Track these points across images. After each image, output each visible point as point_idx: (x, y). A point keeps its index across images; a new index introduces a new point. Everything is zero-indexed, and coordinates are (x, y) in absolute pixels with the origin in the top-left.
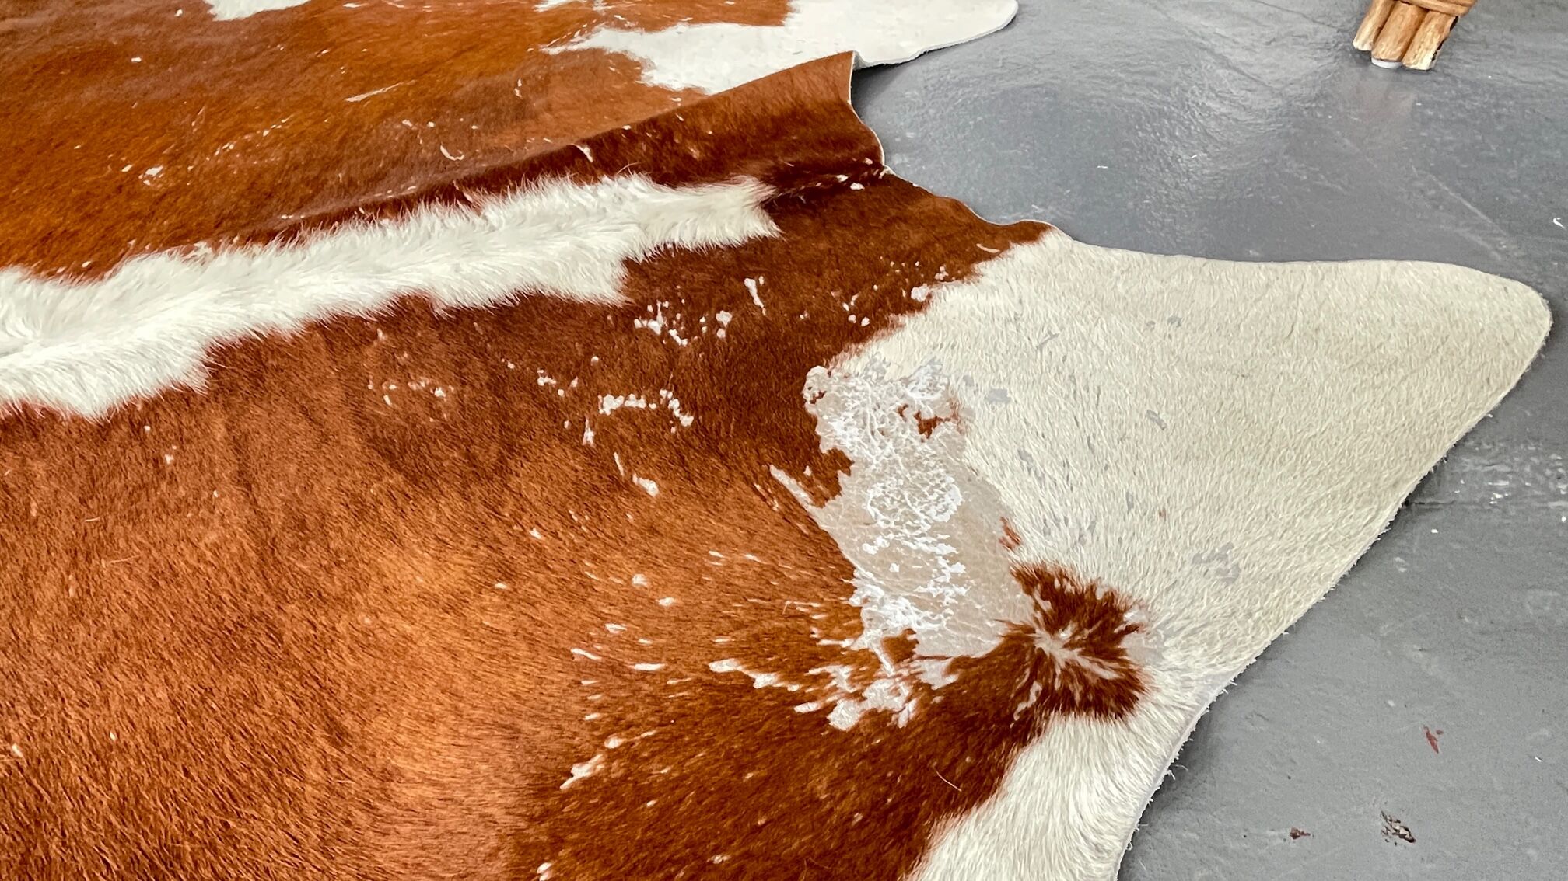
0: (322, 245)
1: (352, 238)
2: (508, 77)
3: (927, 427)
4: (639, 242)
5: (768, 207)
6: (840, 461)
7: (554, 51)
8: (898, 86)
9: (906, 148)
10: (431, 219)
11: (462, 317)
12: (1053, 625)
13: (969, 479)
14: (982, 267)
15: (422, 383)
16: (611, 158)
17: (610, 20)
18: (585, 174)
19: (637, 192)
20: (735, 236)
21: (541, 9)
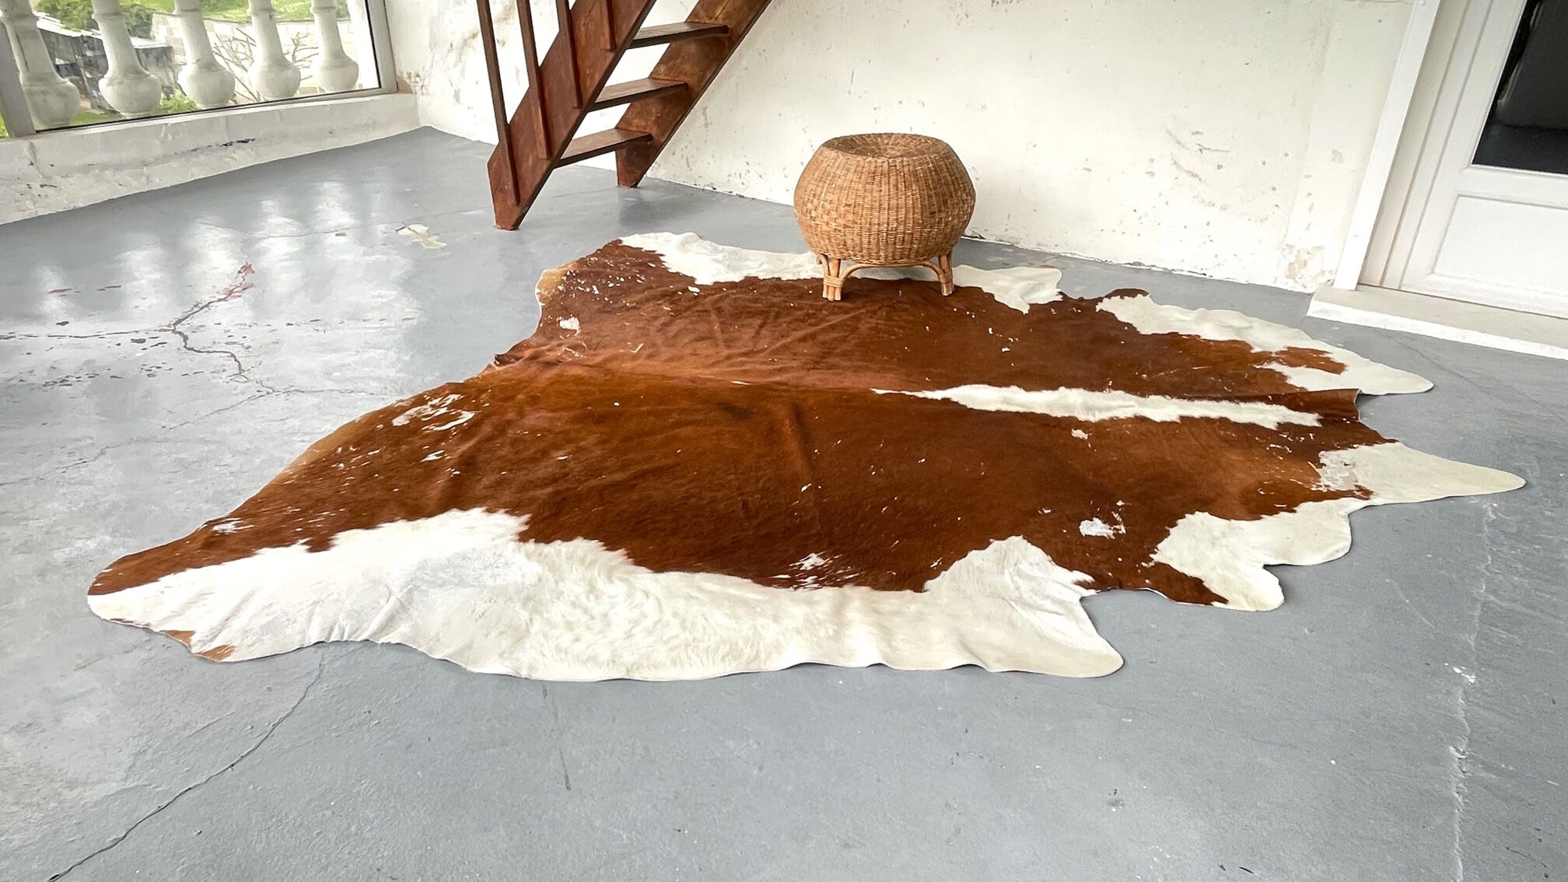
0: (1197, 402)
1: (1205, 402)
2: (1243, 372)
3: (1346, 465)
4: (1282, 420)
5: (1319, 421)
6: (1323, 464)
7: (1258, 367)
8: (1376, 402)
9: (1369, 417)
10: (1225, 403)
11: (1235, 423)
12: (1358, 491)
13: (1352, 474)
15: (1229, 434)
16: (1276, 400)
17: (1277, 360)
18: (1269, 402)
19: (1283, 409)
20: (1309, 424)
21: (1252, 351)
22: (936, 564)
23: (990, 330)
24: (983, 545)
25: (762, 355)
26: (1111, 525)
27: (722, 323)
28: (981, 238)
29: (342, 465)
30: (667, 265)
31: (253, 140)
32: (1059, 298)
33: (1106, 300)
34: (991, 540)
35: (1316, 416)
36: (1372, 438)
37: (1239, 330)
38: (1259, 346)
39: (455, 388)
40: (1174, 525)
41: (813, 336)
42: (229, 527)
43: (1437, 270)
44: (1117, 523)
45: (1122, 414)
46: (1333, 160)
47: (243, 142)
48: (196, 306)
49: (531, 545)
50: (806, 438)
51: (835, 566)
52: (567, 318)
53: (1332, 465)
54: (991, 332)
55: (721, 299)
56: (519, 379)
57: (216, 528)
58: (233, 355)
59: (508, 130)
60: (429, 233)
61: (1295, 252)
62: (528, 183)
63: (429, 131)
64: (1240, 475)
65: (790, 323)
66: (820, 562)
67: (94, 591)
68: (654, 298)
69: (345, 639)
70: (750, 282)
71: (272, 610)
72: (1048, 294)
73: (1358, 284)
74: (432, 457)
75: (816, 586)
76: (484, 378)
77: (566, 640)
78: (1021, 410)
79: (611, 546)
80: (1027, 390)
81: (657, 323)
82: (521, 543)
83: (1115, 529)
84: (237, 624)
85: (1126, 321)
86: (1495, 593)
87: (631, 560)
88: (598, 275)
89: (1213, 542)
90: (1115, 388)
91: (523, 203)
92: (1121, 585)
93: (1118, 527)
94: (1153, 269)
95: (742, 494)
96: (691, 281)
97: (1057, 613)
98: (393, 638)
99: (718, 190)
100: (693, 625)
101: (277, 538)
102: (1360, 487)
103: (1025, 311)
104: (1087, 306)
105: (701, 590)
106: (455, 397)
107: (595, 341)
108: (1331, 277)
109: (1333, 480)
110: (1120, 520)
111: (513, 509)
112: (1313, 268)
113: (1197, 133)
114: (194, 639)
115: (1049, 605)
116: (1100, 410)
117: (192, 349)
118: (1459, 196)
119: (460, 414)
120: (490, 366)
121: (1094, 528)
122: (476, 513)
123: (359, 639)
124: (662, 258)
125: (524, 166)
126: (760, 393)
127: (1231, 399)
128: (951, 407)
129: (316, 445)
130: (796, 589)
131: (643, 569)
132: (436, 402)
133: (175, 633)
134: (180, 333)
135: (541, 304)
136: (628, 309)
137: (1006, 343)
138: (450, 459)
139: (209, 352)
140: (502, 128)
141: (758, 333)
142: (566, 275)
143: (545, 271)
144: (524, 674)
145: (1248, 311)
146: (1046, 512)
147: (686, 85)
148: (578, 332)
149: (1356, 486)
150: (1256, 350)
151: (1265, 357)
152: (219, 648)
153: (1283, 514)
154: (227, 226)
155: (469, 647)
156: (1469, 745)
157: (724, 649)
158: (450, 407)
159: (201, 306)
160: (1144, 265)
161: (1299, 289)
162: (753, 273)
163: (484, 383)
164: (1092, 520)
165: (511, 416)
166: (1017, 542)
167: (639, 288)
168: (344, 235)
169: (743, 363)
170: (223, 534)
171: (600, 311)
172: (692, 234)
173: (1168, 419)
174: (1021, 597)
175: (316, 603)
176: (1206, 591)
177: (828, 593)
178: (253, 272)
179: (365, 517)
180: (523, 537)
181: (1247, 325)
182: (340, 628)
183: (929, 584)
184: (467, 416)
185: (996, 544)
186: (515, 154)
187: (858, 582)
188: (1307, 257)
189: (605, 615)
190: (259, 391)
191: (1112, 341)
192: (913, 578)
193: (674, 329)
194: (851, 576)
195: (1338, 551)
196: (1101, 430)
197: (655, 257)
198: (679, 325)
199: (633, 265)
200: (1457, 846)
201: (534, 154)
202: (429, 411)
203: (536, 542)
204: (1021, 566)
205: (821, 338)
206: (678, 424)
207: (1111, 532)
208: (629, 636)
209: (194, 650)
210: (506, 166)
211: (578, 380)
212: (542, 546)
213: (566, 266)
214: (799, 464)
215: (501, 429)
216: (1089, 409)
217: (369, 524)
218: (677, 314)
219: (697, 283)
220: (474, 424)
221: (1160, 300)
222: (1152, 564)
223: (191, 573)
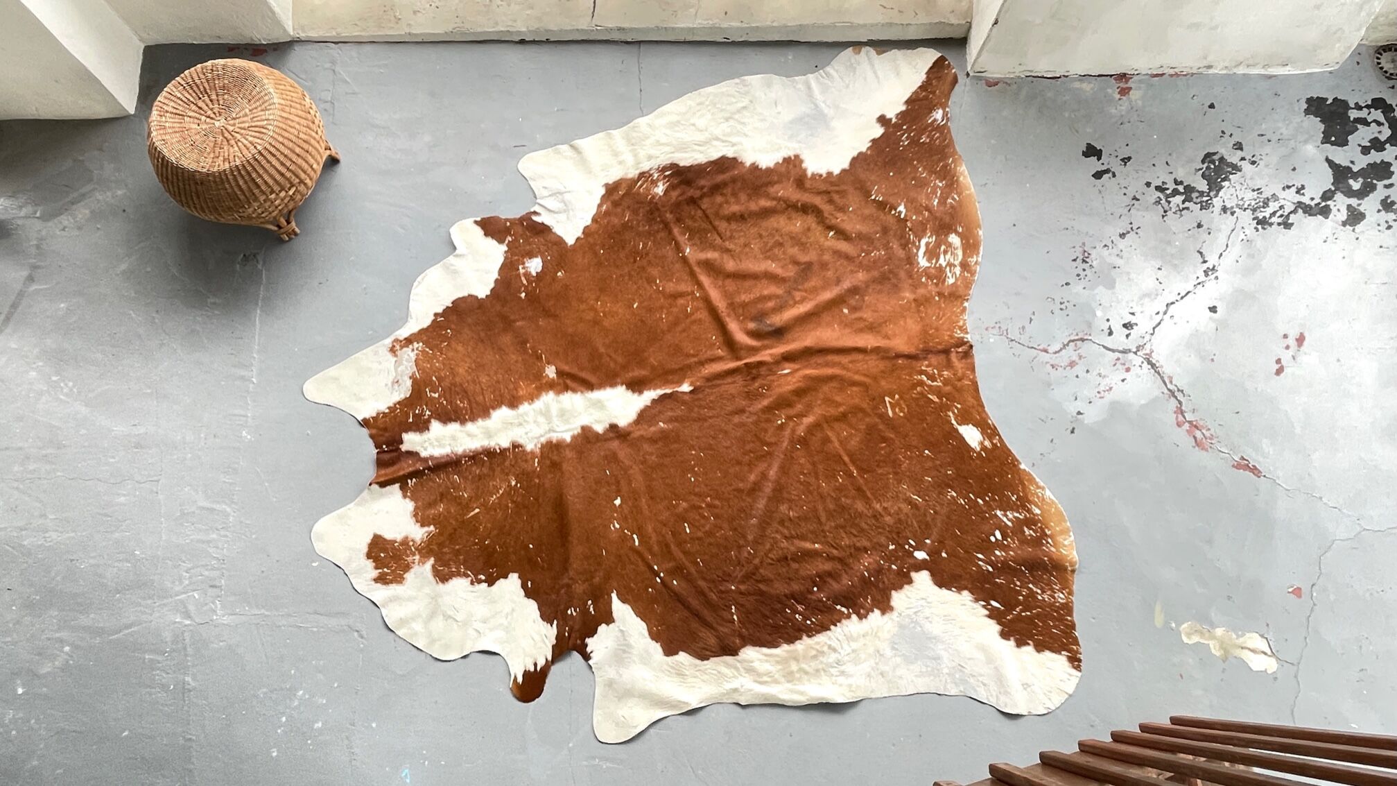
5: (402, 442)
6: (410, 378)
14: (375, 415)
15: (462, 405)
24: (586, 231)
26: (527, 272)
34: (582, 237)
40: (496, 282)
44: (524, 275)
57: (942, 112)
66: (656, 190)
75: (651, 172)
82: (795, 154)
83: (525, 268)
93: (524, 271)
101: (908, 118)
110: (523, 278)
111: (819, 178)
114: (874, 52)
119: (928, 262)
121: (535, 266)
122: (835, 169)
130: (660, 165)
131: (730, 156)
132: (957, 272)
133: (885, 51)
152: (860, 52)
164: (537, 273)
173: (497, 411)
177: (645, 168)
179: (884, 147)
180: (798, 159)
183: (603, 192)
185: (580, 233)
194: (638, 185)
196: (538, 382)
207: (527, 265)
222: (507, 242)
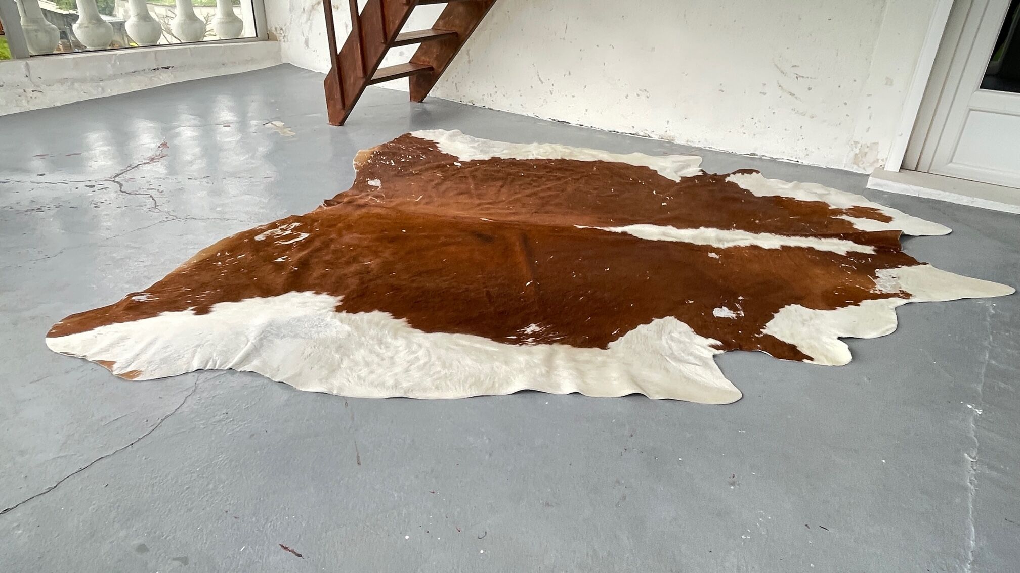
0: (793, 238)
1: (798, 238)
2: (824, 220)
3: (893, 278)
4: (850, 249)
5: (874, 250)
7: (834, 217)
8: (913, 241)
9: (909, 249)
10: (811, 238)
11: (818, 251)
12: (901, 294)
13: (898, 284)
15: (815, 257)
16: (846, 237)
17: (846, 214)
18: (841, 238)
19: (850, 243)
20: (868, 253)
21: (830, 208)
22: (615, 332)
23: (654, 192)
24: (648, 321)
25: (502, 203)
26: (734, 311)
27: (475, 185)
28: (649, 137)
29: (220, 263)
30: (440, 149)
31: (172, 67)
32: (701, 174)
33: (732, 175)
34: (653, 318)
35: (873, 247)
36: (911, 262)
37: (820, 195)
38: (834, 205)
39: (297, 219)
40: (777, 312)
41: (535, 194)
42: (143, 298)
43: (954, 161)
44: (739, 310)
45: (743, 244)
46: (886, 84)
47: (166, 68)
48: (129, 166)
49: (344, 314)
50: (530, 253)
51: (548, 332)
52: (373, 179)
53: (884, 278)
54: (655, 193)
55: (476, 170)
56: (340, 215)
57: (134, 298)
58: (151, 196)
59: (338, 59)
60: (285, 127)
61: (859, 146)
62: (351, 93)
63: (288, 66)
64: (822, 283)
65: (521, 185)
66: (538, 329)
67: (50, 335)
68: (432, 168)
69: (216, 368)
70: (495, 161)
71: (169, 349)
72: (693, 171)
73: (901, 168)
74: (280, 260)
75: (534, 343)
76: (317, 213)
77: (364, 372)
78: (674, 240)
79: (397, 315)
80: (678, 228)
81: (433, 183)
82: (337, 313)
83: (737, 314)
84: (144, 357)
85: (745, 188)
86: (995, 358)
87: (410, 325)
88: (394, 154)
89: (804, 323)
90: (738, 228)
91: (347, 107)
92: (741, 348)
93: (739, 312)
94: (763, 157)
95: (486, 287)
96: (456, 159)
97: (697, 365)
98: (248, 368)
99: (477, 105)
100: (451, 365)
101: (175, 305)
102: (903, 291)
103: (678, 181)
104: (718, 180)
105: (458, 345)
106: (297, 224)
107: (390, 193)
108: (882, 163)
109: (885, 287)
110: (740, 308)
111: (333, 292)
112: (870, 158)
113: (795, 66)
114: (115, 366)
115: (691, 359)
116: (728, 241)
117: (125, 192)
118: (971, 110)
119: (300, 235)
120: (320, 206)
121: (722, 312)
122: (308, 294)
123: (226, 369)
124: (437, 145)
125: (348, 83)
126: (499, 226)
127: (815, 236)
128: (627, 238)
129: (203, 251)
130: (520, 345)
131: (418, 331)
132: (284, 227)
133: (103, 362)
134: (118, 182)
135: (356, 171)
136: (414, 175)
137: (665, 200)
138: (291, 262)
139: (135, 194)
140: (334, 56)
141: (500, 190)
142: (373, 153)
143: (360, 151)
144: (335, 392)
145: (826, 184)
146: (690, 302)
147: (456, 33)
148: (380, 187)
149: (900, 291)
150: (833, 207)
151: (839, 211)
152: (132, 372)
153: (850, 306)
154: (152, 119)
155: (300, 374)
156: (978, 453)
157: (471, 380)
158: (293, 230)
159: (133, 166)
160: (757, 155)
161: (860, 172)
162: (497, 155)
163: (316, 216)
164: (722, 308)
165: (333, 236)
166: (671, 322)
167: (421, 163)
168: (229, 126)
169: (488, 209)
170: (138, 302)
171: (396, 176)
172: (458, 130)
173: (773, 247)
174: (673, 354)
175: (198, 346)
176: (799, 352)
177: (543, 348)
178: (169, 147)
179: (234, 294)
180: (339, 309)
181: (827, 192)
182: (213, 361)
183: (611, 344)
184: (304, 236)
185: (656, 321)
186: (342, 73)
187: (562, 342)
188: (866, 150)
189: (392, 358)
190: (167, 218)
191: (735, 200)
192: (601, 341)
193: (443, 188)
194: (559, 338)
195: (888, 330)
196: (727, 253)
197: (433, 144)
198: (448, 184)
199: (418, 148)
200: (971, 516)
201: (355, 74)
202: (279, 232)
203: (347, 312)
204: (673, 334)
205: (542, 194)
206: (445, 244)
207: (734, 316)
208: (407, 371)
209: (115, 373)
210: (337, 84)
211: (379, 216)
212: (351, 315)
213: (374, 148)
214: (525, 270)
215: (326, 245)
216: (720, 240)
217: (236, 298)
218: (445, 179)
219: (460, 160)
220: (308, 241)
221: (768, 176)
222: (762, 335)
223: (116, 326)
